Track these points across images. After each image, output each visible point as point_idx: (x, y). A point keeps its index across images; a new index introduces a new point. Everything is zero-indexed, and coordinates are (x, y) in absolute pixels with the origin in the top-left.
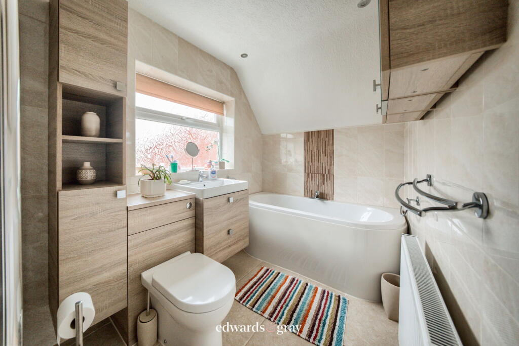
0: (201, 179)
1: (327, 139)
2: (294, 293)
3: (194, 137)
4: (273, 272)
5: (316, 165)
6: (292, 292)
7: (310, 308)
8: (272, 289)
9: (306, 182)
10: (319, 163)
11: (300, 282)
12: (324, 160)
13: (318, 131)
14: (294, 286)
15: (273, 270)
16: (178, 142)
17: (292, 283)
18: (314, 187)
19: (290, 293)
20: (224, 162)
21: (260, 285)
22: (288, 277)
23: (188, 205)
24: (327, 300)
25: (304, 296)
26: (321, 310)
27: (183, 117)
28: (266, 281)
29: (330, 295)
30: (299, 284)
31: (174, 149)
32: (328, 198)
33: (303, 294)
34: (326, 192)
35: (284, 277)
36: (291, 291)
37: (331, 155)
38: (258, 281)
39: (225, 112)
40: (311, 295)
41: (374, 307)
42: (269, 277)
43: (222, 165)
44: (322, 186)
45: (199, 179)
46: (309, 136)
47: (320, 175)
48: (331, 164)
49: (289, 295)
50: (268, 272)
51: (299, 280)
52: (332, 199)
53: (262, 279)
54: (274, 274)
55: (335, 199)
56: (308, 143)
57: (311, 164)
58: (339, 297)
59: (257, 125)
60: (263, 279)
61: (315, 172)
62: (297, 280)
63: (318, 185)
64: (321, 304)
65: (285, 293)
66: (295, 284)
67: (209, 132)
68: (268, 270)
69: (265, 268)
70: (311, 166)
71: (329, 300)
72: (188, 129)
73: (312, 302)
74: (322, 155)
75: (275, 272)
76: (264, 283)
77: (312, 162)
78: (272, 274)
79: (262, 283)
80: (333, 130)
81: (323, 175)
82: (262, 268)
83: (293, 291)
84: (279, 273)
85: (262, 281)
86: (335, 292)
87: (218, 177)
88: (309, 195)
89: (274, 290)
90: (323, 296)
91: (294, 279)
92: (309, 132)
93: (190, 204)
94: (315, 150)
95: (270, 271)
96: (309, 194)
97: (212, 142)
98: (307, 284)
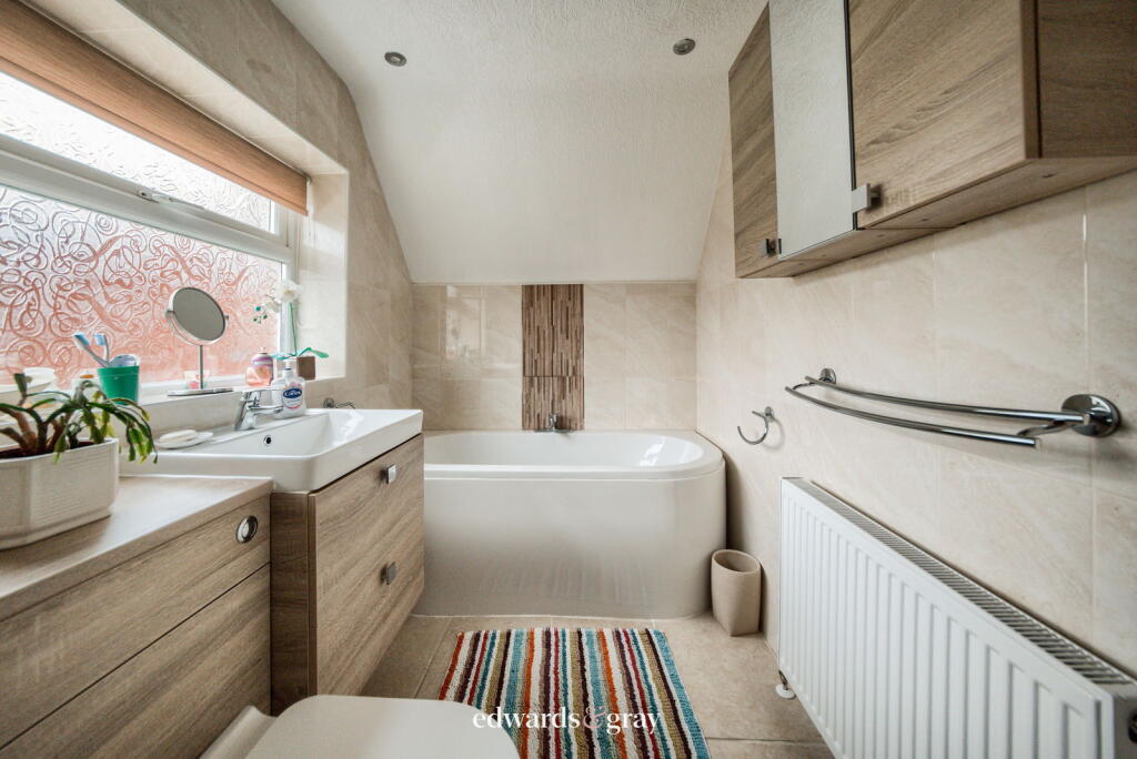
0: (249, 419)
1: (570, 305)
2: (564, 671)
3: (195, 271)
4: (494, 637)
5: (547, 358)
6: (560, 670)
7: (612, 690)
8: (512, 687)
9: (527, 397)
10: (555, 355)
11: (564, 635)
12: (564, 347)
13: (552, 286)
14: (557, 651)
15: (491, 633)
16: (120, 282)
17: (547, 645)
18: (543, 406)
19: (556, 673)
20: (313, 358)
21: (478, 690)
22: (532, 633)
23: (244, 529)
24: (631, 651)
25: (587, 667)
26: (634, 682)
27: (153, 191)
28: (487, 670)
29: (631, 637)
30: (564, 640)
31: (99, 310)
32: (573, 426)
33: (582, 662)
34: (569, 414)
35: (525, 637)
36: (556, 668)
37: (576, 335)
38: (466, 682)
39: (310, 207)
40: (599, 656)
41: (703, 624)
42: (490, 654)
43: (306, 367)
44: (560, 402)
45: (241, 419)
46: (532, 295)
47: (556, 379)
48: (579, 355)
49: (557, 680)
50: (480, 644)
51: (560, 631)
52: (582, 428)
53: (474, 671)
54: (497, 641)
55: (586, 426)
56: (532, 309)
57: (536, 356)
58: (648, 633)
59: (401, 259)
60: (478, 669)
61: (547, 373)
62: (556, 634)
63: (553, 401)
64: (626, 667)
65: (546, 679)
66: (557, 646)
67: (250, 260)
68: (477, 637)
69: (469, 636)
70: (536, 361)
71: (634, 648)
72: (169, 238)
73: (608, 671)
74: (560, 336)
75: (498, 635)
76: (484, 679)
77: (538, 352)
78: (493, 644)
79: (479, 683)
80: (582, 286)
81: (563, 379)
82: (461, 639)
83: (560, 665)
84: (509, 634)
85: (476, 678)
86: (636, 626)
87: (309, 406)
88: (532, 424)
89: (520, 687)
90: (621, 646)
91: (547, 634)
92: (532, 287)
93: (252, 521)
94: (546, 326)
95: (486, 637)
96: (534, 423)
97: (275, 294)
98: (580, 634)
